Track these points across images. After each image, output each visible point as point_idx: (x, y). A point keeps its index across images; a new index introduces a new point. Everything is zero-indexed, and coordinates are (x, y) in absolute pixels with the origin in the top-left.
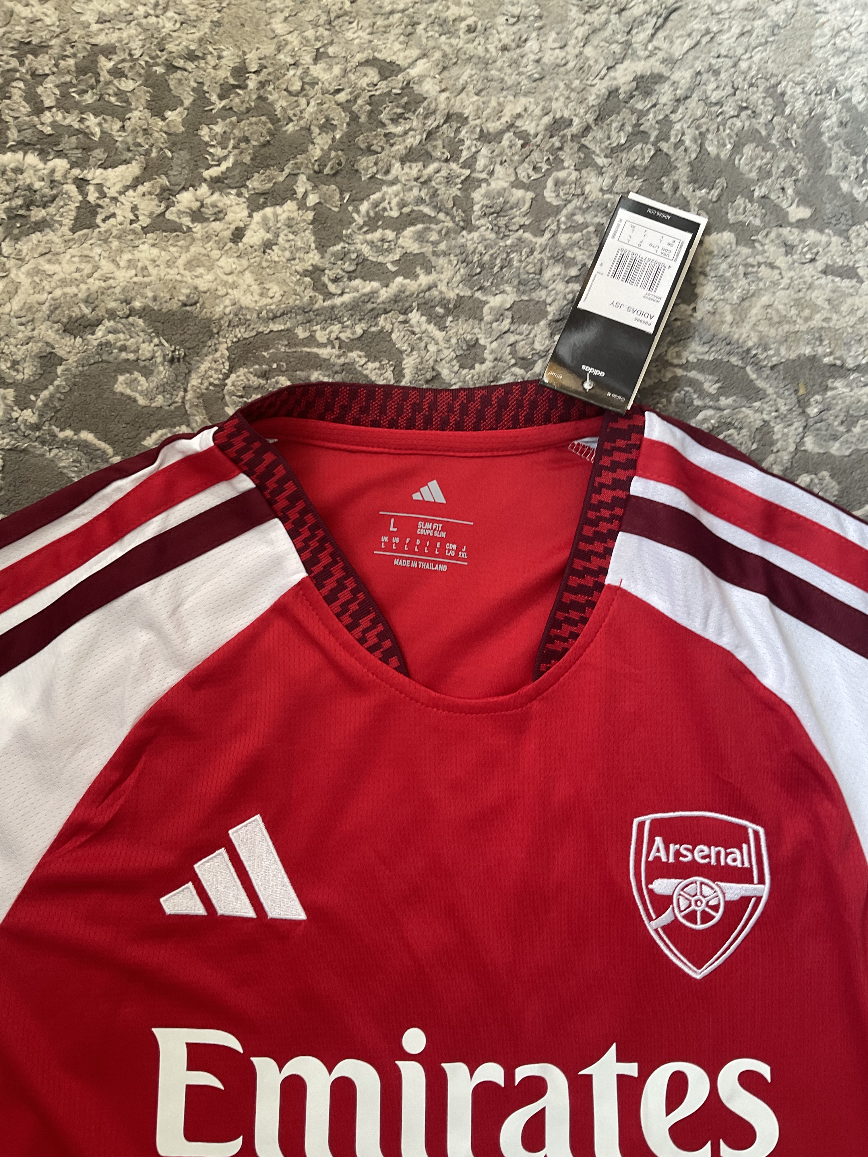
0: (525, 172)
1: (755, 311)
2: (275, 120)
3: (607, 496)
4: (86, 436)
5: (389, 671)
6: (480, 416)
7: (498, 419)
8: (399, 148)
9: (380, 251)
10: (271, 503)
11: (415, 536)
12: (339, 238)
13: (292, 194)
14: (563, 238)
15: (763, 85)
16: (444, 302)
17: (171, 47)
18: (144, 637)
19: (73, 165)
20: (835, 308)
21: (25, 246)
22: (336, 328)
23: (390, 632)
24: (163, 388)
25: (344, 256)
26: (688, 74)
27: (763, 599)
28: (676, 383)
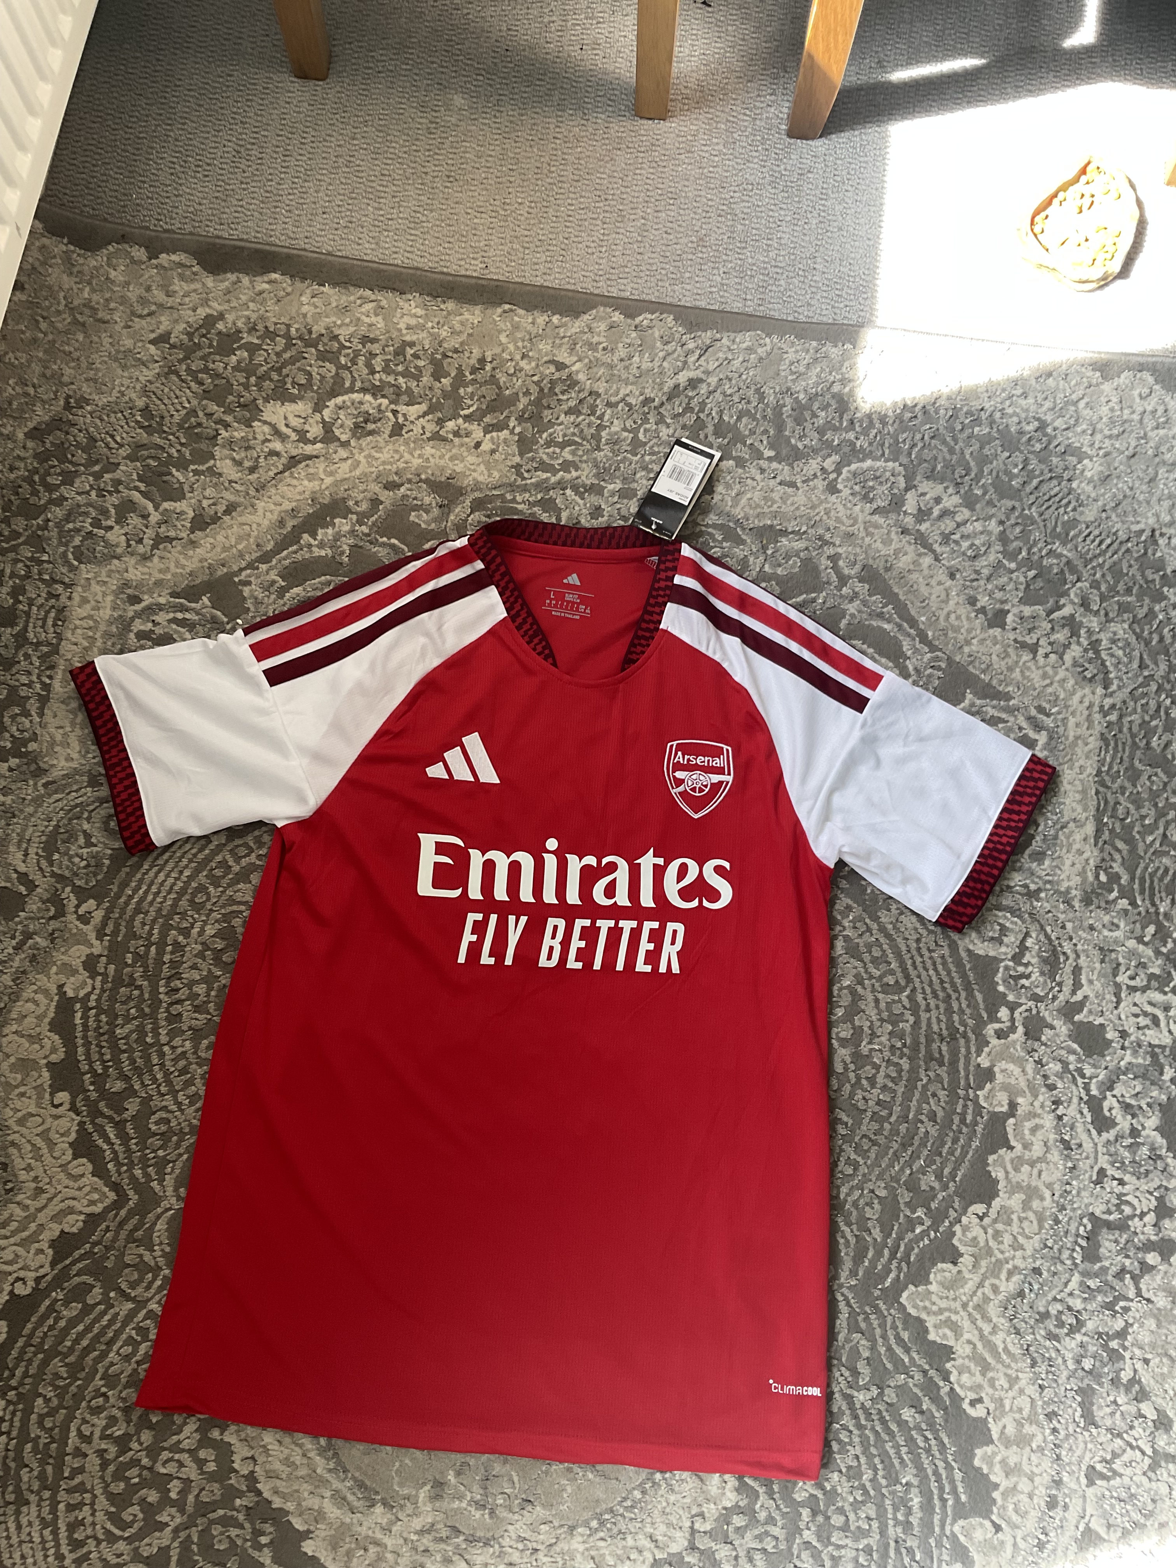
0: (629, 423)
1: (743, 501)
2: (499, 388)
3: (662, 584)
4: (394, 541)
5: (547, 665)
6: (600, 542)
7: (610, 543)
8: (565, 407)
9: (552, 458)
10: (492, 577)
11: (563, 600)
12: (531, 450)
13: (507, 427)
14: (647, 458)
15: (753, 388)
16: (584, 486)
17: (445, 345)
18: (422, 640)
19: (391, 402)
20: (785, 503)
21: (364, 442)
22: (527, 495)
23: (548, 646)
24: (435, 520)
25: (533, 459)
26: (716, 379)
27: (738, 640)
28: (701, 534)
